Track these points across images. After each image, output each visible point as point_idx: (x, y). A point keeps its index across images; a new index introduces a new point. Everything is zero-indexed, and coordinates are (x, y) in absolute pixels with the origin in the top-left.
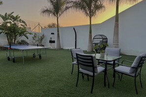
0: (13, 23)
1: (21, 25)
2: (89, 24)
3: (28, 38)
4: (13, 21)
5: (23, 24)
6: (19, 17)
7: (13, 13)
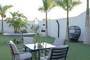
0: (18, 18)
1: (24, 19)
2: (67, 17)
3: (27, 28)
4: (19, 17)
5: (25, 19)
6: (23, 14)
7: (18, 11)
